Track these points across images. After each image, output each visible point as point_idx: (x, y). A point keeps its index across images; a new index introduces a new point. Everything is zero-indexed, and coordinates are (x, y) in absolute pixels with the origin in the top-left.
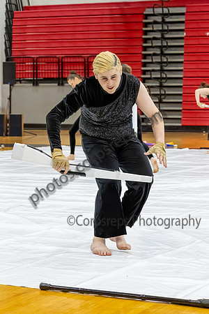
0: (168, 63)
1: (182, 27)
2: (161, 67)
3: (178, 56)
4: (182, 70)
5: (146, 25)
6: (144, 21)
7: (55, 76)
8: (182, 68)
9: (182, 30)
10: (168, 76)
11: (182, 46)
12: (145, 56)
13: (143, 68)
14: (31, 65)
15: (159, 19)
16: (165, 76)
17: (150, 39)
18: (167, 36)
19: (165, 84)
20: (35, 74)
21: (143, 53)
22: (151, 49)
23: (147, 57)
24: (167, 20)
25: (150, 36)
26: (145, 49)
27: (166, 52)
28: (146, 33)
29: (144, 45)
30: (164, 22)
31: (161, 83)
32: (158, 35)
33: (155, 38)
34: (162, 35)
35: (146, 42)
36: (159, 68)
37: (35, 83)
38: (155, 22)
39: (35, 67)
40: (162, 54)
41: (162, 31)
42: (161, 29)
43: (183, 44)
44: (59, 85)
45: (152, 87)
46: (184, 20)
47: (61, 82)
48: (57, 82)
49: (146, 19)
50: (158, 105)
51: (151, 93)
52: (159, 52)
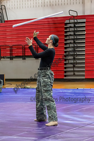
0: (77, 47)
1: (84, 29)
4: (84, 51)
5: (66, 28)
7: (21, 55)
9: (84, 31)
11: (84, 39)
12: (66, 44)
13: (65, 50)
14: (9, 50)
15: (72, 25)
16: (76, 54)
17: (68, 35)
18: (76, 34)
19: (76, 58)
20: (11, 54)
22: (69, 40)
24: (76, 26)
25: (68, 34)
26: (66, 40)
27: (76, 42)
29: (65, 38)
31: (74, 57)
32: (72, 33)
33: (70, 35)
34: (74, 33)
35: (66, 37)
36: (73, 50)
37: (11, 58)
38: (71, 27)
39: (11, 51)
40: (74, 43)
41: (74, 31)
42: (73, 30)
43: (85, 37)
44: (23, 59)
45: (70, 59)
46: (85, 25)
47: (24, 58)
48: (22, 58)
49: (66, 25)
50: (73, 68)
51: (69, 62)
52: (73, 42)
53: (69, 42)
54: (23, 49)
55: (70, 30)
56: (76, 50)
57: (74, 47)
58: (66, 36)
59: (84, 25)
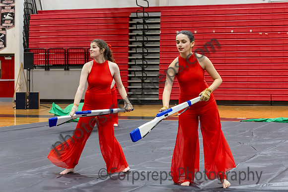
1: (158, 27)
2: (143, 56)
3: (155, 49)
4: (158, 59)
5: (131, 25)
6: (130, 22)
8: (159, 57)
9: (159, 29)
10: (148, 63)
11: (158, 41)
12: (131, 48)
13: (129, 57)
14: (44, 55)
15: (141, 21)
16: (146, 63)
17: (134, 35)
18: (147, 33)
19: (146, 69)
20: (47, 62)
21: (129, 46)
22: (135, 43)
23: (132, 49)
24: (147, 21)
25: (135, 33)
27: (146, 45)
28: (131, 31)
29: (130, 40)
30: (144, 23)
31: (143, 68)
32: (141, 33)
33: (138, 35)
34: (144, 32)
35: (131, 38)
36: (141, 57)
37: (47, 68)
38: (138, 23)
39: (47, 56)
40: (144, 47)
41: (144, 30)
42: (143, 28)
43: (159, 39)
44: (65, 70)
46: (160, 22)
47: (67, 68)
48: (64, 67)
49: (131, 21)
50: (141, 84)
51: (136, 75)
52: (142, 46)
53: (136, 46)
54: (65, 55)
56: (146, 57)
59: (158, 21)
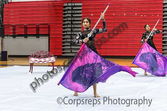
0: (74, 28)
2: (71, 29)
3: (79, 25)
5: (64, 11)
7: (23, 33)
8: (81, 30)
9: (81, 13)
11: (81, 20)
13: (63, 30)
14: (12, 29)
15: (70, 8)
16: (73, 33)
17: (66, 17)
18: (74, 16)
19: (73, 37)
21: (63, 23)
23: (65, 25)
24: (74, 9)
26: (64, 21)
27: (73, 23)
37: (14, 37)
38: (68, 10)
42: (71, 12)
45: (67, 38)
48: (24, 36)
49: (65, 8)
50: (70, 46)
52: (71, 23)
53: (67, 23)
54: (25, 29)
55: (68, 12)
56: (73, 30)
57: (71, 28)
58: (64, 18)
59: (81, 8)
